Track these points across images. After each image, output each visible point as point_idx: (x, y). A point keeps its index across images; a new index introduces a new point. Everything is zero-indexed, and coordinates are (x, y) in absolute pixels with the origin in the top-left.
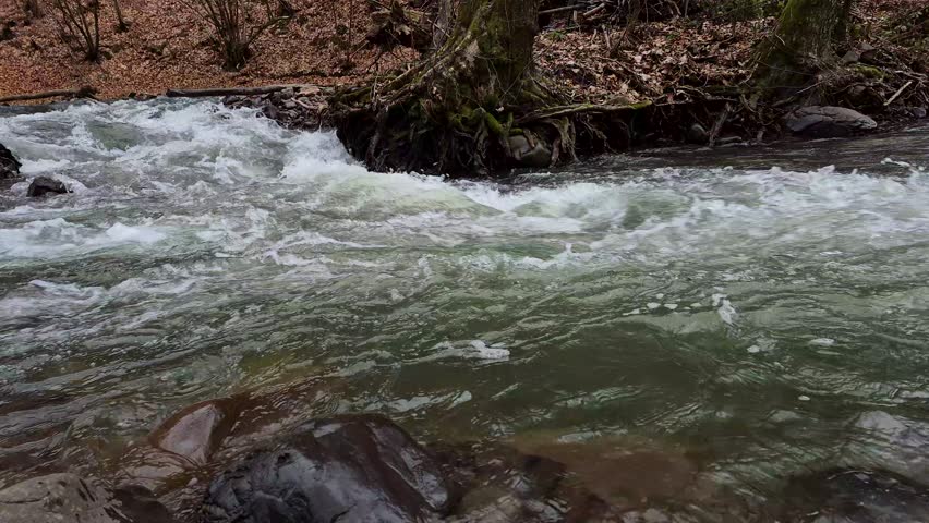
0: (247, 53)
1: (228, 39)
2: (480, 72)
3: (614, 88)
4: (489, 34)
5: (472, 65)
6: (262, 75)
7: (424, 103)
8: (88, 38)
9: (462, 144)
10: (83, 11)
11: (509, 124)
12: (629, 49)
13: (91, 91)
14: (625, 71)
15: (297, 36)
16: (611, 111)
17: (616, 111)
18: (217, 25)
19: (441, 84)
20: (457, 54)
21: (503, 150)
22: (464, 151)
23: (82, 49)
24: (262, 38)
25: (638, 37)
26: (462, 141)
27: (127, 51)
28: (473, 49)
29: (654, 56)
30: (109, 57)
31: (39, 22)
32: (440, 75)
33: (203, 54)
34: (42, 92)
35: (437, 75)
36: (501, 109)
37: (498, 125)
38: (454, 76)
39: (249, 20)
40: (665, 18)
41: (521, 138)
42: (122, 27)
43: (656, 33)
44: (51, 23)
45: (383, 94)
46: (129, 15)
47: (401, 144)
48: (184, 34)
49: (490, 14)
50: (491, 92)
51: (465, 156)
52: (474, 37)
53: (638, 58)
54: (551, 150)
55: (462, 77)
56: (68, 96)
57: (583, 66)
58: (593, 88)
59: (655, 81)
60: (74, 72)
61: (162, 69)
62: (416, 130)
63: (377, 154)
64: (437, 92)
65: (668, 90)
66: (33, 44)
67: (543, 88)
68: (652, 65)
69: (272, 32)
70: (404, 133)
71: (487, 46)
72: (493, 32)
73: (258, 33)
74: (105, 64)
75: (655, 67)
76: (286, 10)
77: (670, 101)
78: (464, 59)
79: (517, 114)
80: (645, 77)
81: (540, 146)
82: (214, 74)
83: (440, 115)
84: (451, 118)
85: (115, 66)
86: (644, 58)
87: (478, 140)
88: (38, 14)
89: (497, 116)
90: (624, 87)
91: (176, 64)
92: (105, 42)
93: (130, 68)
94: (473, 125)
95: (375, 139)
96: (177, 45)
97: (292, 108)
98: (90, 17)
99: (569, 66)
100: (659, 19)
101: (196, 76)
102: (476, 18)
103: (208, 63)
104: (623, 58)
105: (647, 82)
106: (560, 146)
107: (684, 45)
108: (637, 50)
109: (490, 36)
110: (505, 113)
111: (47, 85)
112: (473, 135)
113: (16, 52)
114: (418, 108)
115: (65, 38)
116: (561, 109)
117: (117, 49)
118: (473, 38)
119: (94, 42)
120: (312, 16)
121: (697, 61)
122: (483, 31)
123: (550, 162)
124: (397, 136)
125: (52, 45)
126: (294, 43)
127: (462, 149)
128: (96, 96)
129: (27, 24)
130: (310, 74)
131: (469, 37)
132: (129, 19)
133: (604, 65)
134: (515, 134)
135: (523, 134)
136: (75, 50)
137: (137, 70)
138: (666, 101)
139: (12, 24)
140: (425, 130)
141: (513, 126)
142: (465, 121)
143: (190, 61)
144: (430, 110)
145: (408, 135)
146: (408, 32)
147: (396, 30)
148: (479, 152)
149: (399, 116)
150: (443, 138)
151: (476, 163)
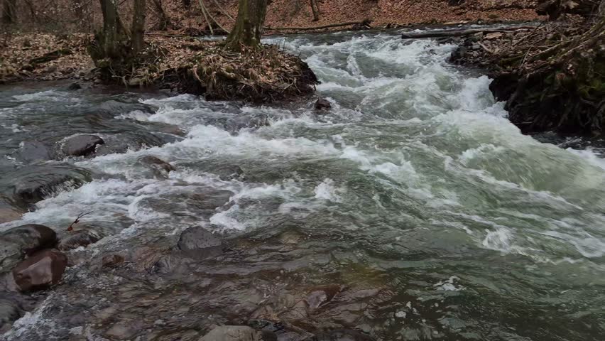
7: (558, 76)
9: (584, 109)
13: (368, 22)
19: (579, 62)
22: (586, 114)
26: (585, 107)
32: (579, 55)
34: (345, 22)
35: (576, 54)
38: (592, 56)
45: (531, 62)
47: (533, 102)
51: (584, 118)
55: (599, 57)
56: (356, 25)
60: (362, 8)
61: (411, 5)
62: (547, 94)
64: (571, 68)
70: (537, 94)
74: (380, 3)
83: (571, 85)
84: (579, 88)
87: (599, 109)
97: (476, 50)
114: (553, 78)
124: (532, 96)
127: (584, 112)
128: (371, 25)
140: (554, 95)
142: (591, 92)
144: (562, 81)
145: (539, 96)
146: (572, 7)
147: (563, 5)
148: (599, 118)
149: (536, 82)
150: (569, 101)
151: (593, 125)
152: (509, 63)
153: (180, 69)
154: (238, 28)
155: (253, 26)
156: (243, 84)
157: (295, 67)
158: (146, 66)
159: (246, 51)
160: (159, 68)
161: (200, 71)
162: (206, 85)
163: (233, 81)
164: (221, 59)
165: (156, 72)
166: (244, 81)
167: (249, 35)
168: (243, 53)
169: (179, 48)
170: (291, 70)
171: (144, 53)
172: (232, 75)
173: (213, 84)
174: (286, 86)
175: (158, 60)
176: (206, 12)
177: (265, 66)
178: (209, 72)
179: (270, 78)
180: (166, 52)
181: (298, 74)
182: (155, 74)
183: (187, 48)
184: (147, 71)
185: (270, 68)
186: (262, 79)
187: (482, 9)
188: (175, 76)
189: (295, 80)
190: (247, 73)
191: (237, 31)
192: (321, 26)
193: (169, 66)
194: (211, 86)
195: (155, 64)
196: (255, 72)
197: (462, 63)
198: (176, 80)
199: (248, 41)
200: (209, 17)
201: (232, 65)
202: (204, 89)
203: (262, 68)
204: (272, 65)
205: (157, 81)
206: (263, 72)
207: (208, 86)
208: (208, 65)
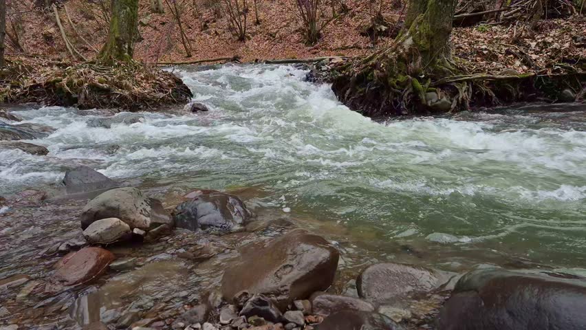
0: (319, 36)
1: (309, 28)
2: (411, 55)
3: (510, 64)
4: (420, 32)
5: (407, 51)
6: (326, 49)
7: (375, 72)
8: (241, 29)
9: (395, 96)
10: (240, 14)
11: (427, 85)
12: (528, 38)
13: (238, 57)
14: (521, 53)
15: (348, 25)
16: (501, 79)
17: (506, 79)
18: (305, 20)
19: (387, 62)
20: (399, 44)
21: (420, 100)
23: (237, 35)
24: (329, 26)
25: (537, 29)
26: (395, 94)
27: (259, 36)
28: (409, 42)
29: (545, 43)
30: (249, 39)
31: (219, 20)
32: (387, 57)
33: (296, 37)
34: (217, 58)
35: (385, 56)
36: (423, 76)
37: (419, 85)
38: (395, 58)
39: (323, 16)
40: (564, 16)
41: (434, 94)
42: (258, 23)
43: (552, 27)
44: (224, 22)
45: (358, 66)
46: (262, 15)
47: (361, 94)
48: (288, 25)
49: (422, 21)
50: (418, 66)
51: (396, 103)
52: (411, 34)
53: (533, 44)
54: (452, 101)
55: (400, 58)
56: (228, 60)
57: (491, 49)
58: (494, 63)
59: (541, 60)
60: (232, 47)
61: (274, 45)
62: (370, 87)
63: (348, 98)
64: (383, 66)
65: (549, 66)
66: (216, 32)
67: (452, 64)
68: (542, 49)
69: (334, 23)
70: (363, 89)
71: (417, 39)
72: (422, 31)
73: (326, 24)
74: (247, 42)
75: (544, 50)
76: (344, 9)
77: (549, 73)
78: (402, 47)
79: (433, 79)
80: (534, 57)
81: (445, 99)
82: (300, 48)
83: (384, 79)
84: (390, 81)
85: (251, 44)
86: (538, 44)
87: (404, 94)
88: (220, 17)
89: (420, 80)
90: (518, 63)
91: (281, 43)
92: (249, 31)
93: (259, 45)
94: (403, 85)
95: (348, 92)
96: (283, 32)
97: (324, 71)
98: (242, 18)
99: (482, 49)
100: (560, 17)
101: (291, 49)
102: (413, 24)
103: (298, 42)
104: (523, 44)
105: (535, 60)
106: (458, 100)
107: (571, 35)
108: (534, 39)
109: (420, 35)
110: (426, 78)
111: (220, 54)
112: (402, 91)
113: (208, 36)
114: (372, 75)
115: (231, 29)
116: (461, 77)
117: (253, 34)
118: (410, 36)
119: (243, 30)
120: (358, 12)
121: (578, 46)
122: (416, 31)
123: (450, 109)
124: (360, 90)
125: (224, 33)
126: (346, 29)
127: (395, 98)
128: (241, 60)
129: (214, 22)
130: (352, 48)
131: (407, 34)
132: (261, 18)
133: (506, 49)
134: (430, 91)
135: (435, 91)
136: (234, 35)
137: (262, 46)
138: (546, 73)
139: (208, 22)
140: (374, 88)
141: (430, 86)
142: (398, 83)
143: (289, 41)
144: (378, 76)
145: (365, 90)
146: (384, 29)
147: (378, 28)
148: (405, 101)
149: (362, 79)
150: (385, 92)
151: (402, 107)
152: (344, 69)
153: (47, 83)
154: (109, 45)
155: (125, 44)
156: (117, 94)
157: (169, 80)
158: (7, 82)
159: (119, 65)
160: (24, 85)
161: (70, 84)
162: (77, 96)
163: (107, 91)
164: (93, 72)
165: (19, 87)
166: (119, 91)
167: (121, 51)
168: (116, 67)
169: (45, 66)
170: (166, 83)
171: (4, 70)
172: (105, 86)
173: (85, 95)
174: (161, 95)
175: (21, 76)
176: (71, 48)
177: (140, 79)
178: (81, 84)
179: (145, 89)
180: (31, 69)
181: (172, 86)
182: (19, 90)
183: (54, 66)
184: (8, 87)
185: (145, 81)
186: (137, 89)
187: (331, 49)
188: (43, 91)
189: (170, 90)
190: (121, 84)
191: (109, 47)
192: (194, 61)
193: (34, 82)
194: (83, 96)
195: (18, 80)
196: (130, 84)
197: (314, 81)
198: (44, 95)
199: (120, 56)
200: (75, 53)
201: (104, 77)
202: (76, 100)
203: (136, 80)
204: (147, 78)
205: (22, 97)
206: (138, 84)
207: (80, 97)
208: (79, 77)
